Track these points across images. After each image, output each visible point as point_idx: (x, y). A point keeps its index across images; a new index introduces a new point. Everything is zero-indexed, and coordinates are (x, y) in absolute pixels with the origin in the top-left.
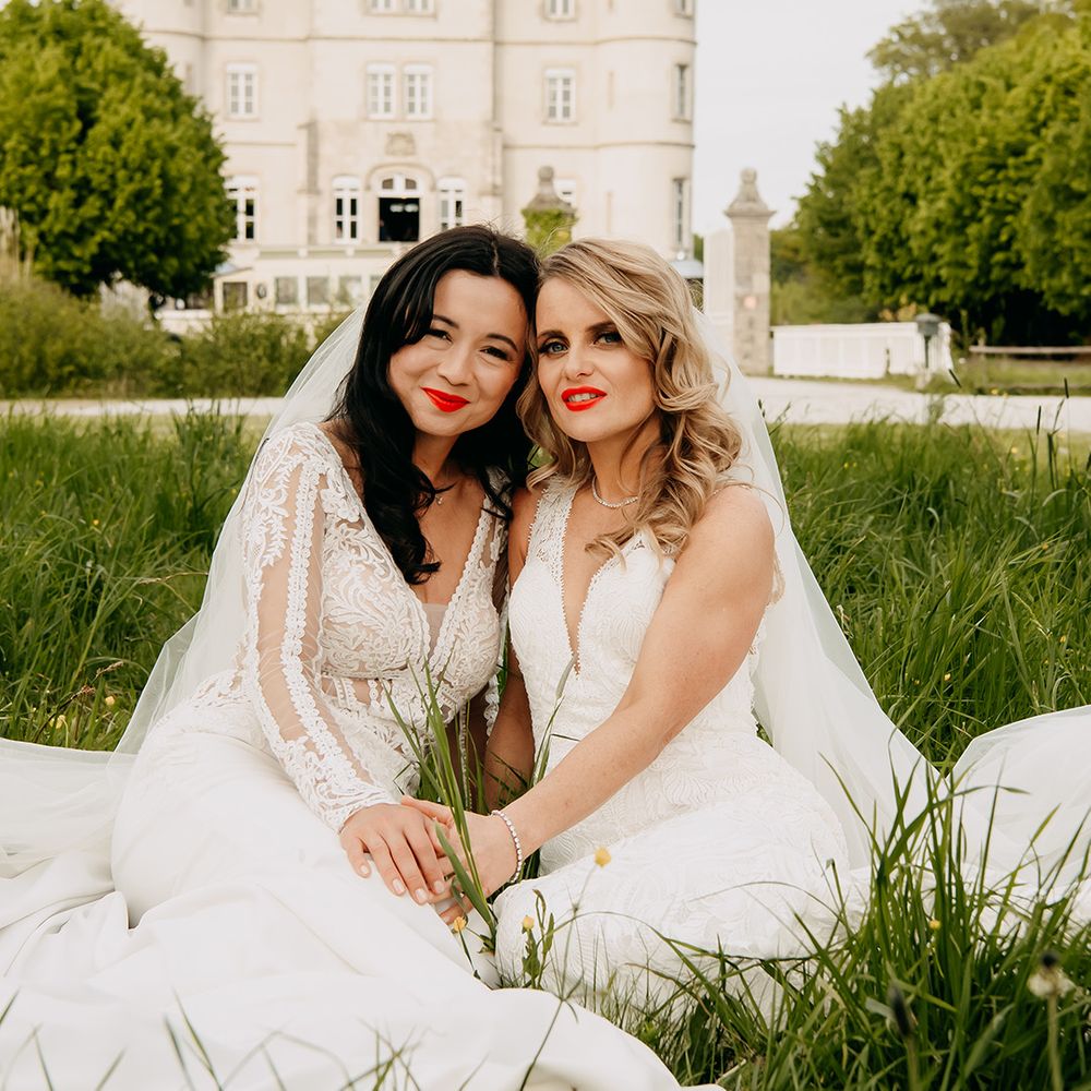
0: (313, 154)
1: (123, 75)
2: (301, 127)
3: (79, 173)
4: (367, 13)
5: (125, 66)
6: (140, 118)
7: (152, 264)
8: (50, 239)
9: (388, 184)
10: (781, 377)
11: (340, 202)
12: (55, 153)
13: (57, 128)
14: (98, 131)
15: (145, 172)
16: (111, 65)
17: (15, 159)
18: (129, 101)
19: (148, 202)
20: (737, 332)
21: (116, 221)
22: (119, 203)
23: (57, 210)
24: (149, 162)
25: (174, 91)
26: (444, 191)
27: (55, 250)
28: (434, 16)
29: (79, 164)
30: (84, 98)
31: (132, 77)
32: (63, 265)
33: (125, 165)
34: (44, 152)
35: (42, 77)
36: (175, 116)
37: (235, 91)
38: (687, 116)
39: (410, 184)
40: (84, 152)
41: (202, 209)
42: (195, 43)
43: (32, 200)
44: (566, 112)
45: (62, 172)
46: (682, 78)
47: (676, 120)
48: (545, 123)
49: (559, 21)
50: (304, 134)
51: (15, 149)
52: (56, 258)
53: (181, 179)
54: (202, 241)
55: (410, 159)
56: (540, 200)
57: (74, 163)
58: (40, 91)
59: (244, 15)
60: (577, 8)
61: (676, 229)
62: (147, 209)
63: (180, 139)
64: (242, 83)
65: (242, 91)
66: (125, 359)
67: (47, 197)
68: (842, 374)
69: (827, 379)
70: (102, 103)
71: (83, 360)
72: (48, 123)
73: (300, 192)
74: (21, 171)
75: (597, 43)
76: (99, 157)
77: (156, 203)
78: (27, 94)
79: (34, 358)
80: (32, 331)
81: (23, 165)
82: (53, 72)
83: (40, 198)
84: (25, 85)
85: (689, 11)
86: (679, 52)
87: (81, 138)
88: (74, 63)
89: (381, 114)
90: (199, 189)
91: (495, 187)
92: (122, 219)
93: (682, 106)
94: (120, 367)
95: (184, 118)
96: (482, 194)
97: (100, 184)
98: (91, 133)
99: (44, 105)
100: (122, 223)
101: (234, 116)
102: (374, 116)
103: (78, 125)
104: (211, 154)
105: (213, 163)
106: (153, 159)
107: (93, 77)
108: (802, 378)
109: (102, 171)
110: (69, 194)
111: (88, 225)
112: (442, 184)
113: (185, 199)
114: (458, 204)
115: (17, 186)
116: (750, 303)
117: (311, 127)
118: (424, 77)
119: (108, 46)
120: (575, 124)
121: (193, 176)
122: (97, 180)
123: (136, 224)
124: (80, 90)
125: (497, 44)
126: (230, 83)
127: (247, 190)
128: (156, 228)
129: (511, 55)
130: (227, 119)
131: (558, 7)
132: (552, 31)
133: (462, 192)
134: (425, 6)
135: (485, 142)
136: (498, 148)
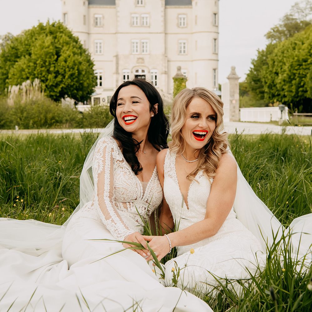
0: (117, 63)
1: (67, 43)
2: (114, 56)
3: (56, 69)
4: (131, 26)
5: (68, 41)
6: (72, 55)
7: (75, 93)
8: (49, 87)
9: (137, 71)
10: (242, 122)
11: (124, 76)
12: (50, 64)
13: (50, 58)
14: (61, 58)
15: (73, 69)
16: (64, 41)
17: (39, 66)
18: (69, 50)
19: (74, 77)
20: (231, 110)
21: (66, 82)
22: (67, 77)
23: (50, 79)
24: (74, 66)
25: (80, 47)
26: (152, 73)
27: (50, 89)
28: (149, 27)
29: (56, 67)
30: (57, 50)
31: (70, 44)
32: (52, 93)
33: (68, 67)
34: (47, 64)
35: (47, 44)
36: (81, 54)
37: (97, 47)
38: (217, 52)
39: (143, 71)
40: (57, 64)
41: (88, 78)
42: (86, 35)
43: (44, 76)
44: (184, 52)
45: (52, 69)
46: (215, 42)
47: (214, 54)
48: (179, 55)
49: (182, 28)
50: (115, 58)
51: (39, 63)
52: (50, 92)
53: (83, 71)
54: (88, 87)
55: (143, 65)
56: (177, 75)
57: (55, 67)
58: (46, 48)
59: (99, 27)
60: (187, 24)
61: (214, 82)
62: (74, 79)
63: (82, 60)
64: (99, 45)
65: (99, 47)
66: (68, 118)
67: (48, 76)
68: (259, 121)
69: (255, 122)
70: (62, 51)
71: (57, 118)
72: (48, 56)
73: (114, 73)
74: (41, 69)
75: (192, 33)
76: (61, 65)
77: (76, 77)
78: (43, 49)
79: (44, 118)
80: (44, 111)
81: (42, 67)
82: (49, 43)
83: (46, 76)
84: (42, 46)
85: (217, 24)
86: (214, 36)
87: (57, 60)
88: (55, 41)
89: (135, 53)
90: (88, 73)
91: (165, 72)
92: (67, 81)
93: (215, 50)
94: (67, 120)
95: (83, 54)
96: (162, 73)
97: (62, 72)
98: (59, 59)
99: (47, 52)
100: (67, 82)
101: (96, 54)
102: (133, 53)
103: (56, 57)
104: (90, 64)
105: (91, 66)
106: (75, 65)
107: (60, 44)
108: (248, 122)
109: (62, 69)
110: (54, 75)
111: (59, 83)
112: (152, 71)
113: (84, 76)
114: (156, 76)
115: (40, 73)
116: (234, 102)
117: (117, 56)
118: (146, 43)
119: (64, 36)
120: (187, 55)
121: (86, 70)
122: (61, 71)
123: (71, 82)
124: (56, 48)
125: (166, 34)
126: (95, 45)
127: (100, 73)
128: (76, 84)
129: (170, 37)
130: (95, 55)
131: (182, 24)
132: (180, 30)
133: (157, 73)
134: (147, 24)
135: (163, 60)
136: (166, 61)
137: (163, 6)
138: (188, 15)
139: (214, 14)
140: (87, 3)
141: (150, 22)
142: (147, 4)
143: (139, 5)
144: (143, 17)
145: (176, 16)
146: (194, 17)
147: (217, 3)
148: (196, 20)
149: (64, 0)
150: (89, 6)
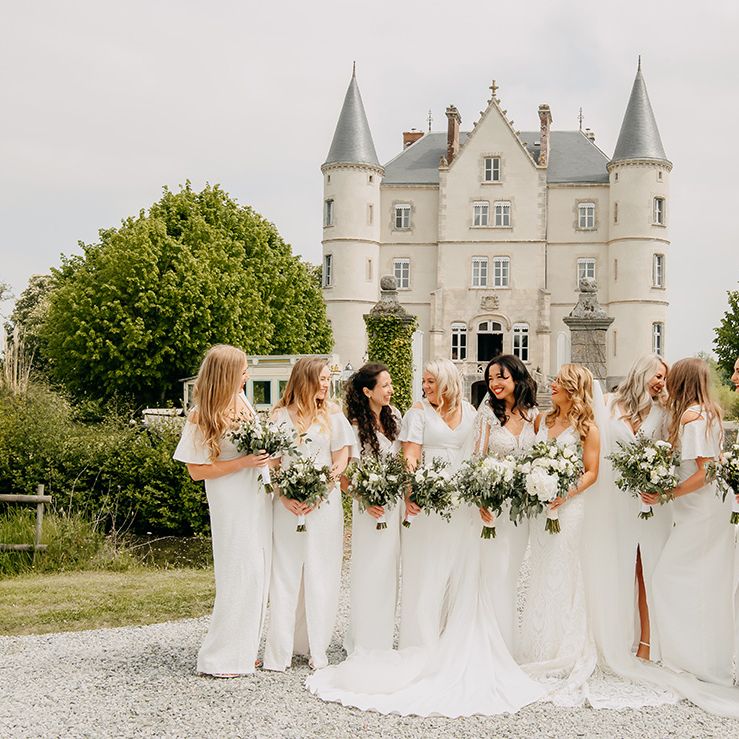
2: (432, 294)
4: (472, 227)
9: (483, 326)
26: (517, 331)
28: (511, 229)
37: (397, 274)
38: (663, 285)
46: (660, 263)
47: (655, 288)
48: (577, 290)
49: (586, 231)
50: (434, 297)
59: (404, 231)
60: (597, 222)
64: (401, 269)
65: (401, 274)
73: (431, 331)
75: (608, 243)
85: (663, 223)
86: (656, 247)
89: (479, 286)
91: (546, 328)
93: (659, 279)
96: (538, 332)
102: (475, 287)
112: (515, 326)
114: (525, 339)
117: (438, 294)
118: (504, 264)
125: (548, 244)
126: (395, 269)
131: (585, 223)
132: (581, 237)
133: (526, 331)
134: (506, 223)
135: (541, 302)
136: (547, 305)
137: (541, 184)
138: (600, 202)
139: (656, 198)
140: (378, 179)
141: (514, 218)
142: (507, 178)
143: (489, 182)
144: (499, 208)
145: (573, 204)
146: (612, 206)
147: (663, 176)
148: (616, 213)
149: (328, 173)
150: (382, 184)
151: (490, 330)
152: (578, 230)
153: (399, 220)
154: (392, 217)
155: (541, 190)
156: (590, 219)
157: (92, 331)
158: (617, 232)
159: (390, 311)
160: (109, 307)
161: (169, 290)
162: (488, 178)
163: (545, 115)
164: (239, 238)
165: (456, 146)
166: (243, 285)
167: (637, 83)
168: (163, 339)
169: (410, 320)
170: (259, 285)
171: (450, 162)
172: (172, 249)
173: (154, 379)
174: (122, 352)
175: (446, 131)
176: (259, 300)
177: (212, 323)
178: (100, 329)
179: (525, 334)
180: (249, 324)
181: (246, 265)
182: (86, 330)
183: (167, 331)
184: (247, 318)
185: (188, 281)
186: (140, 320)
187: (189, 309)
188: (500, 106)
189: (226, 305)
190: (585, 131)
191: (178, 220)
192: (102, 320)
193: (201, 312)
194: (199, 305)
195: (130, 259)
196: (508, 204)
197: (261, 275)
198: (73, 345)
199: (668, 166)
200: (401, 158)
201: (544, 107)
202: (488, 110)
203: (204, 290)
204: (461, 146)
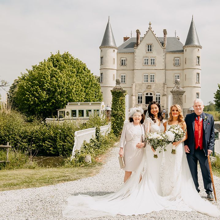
0: (134, 89)
4: (144, 65)
9: (147, 94)
46: (198, 76)
47: (197, 83)
48: (174, 83)
49: (177, 66)
50: (133, 86)
55: (150, 90)
59: (124, 66)
60: (180, 64)
65: (123, 79)
73: (132, 96)
75: (183, 70)
85: (199, 64)
86: (197, 71)
89: (146, 82)
91: (165, 94)
93: (198, 80)
96: (163, 96)
101: (122, 83)
112: (156, 94)
118: (153, 76)
125: (166, 70)
126: (121, 77)
131: (177, 64)
132: (176, 68)
133: (159, 95)
134: (154, 64)
135: (164, 87)
136: (166, 88)
137: (164, 52)
138: (181, 58)
139: (197, 57)
140: (116, 51)
141: (156, 62)
142: (154, 51)
143: (148, 52)
144: (152, 59)
145: (173, 58)
146: (184, 59)
147: (199, 50)
148: (186, 61)
149: (102, 49)
150: (117, 52)
151: (149, 95)
152: (174, 66)
153: (122, 63)
154: (120, 62)
155: (164, 54)
156: (178, 63)
157: (31, 95)
158: (186, 66)
159: (118, 89)
160: (36, 88)
161: (53, 83)
162: (148, 51)
163: (165, 32)
164: (75, 68)
165: (139, 41)
166: (76, 82)
167: (192, 23)
168: (52, 98)
169: (124, 92)
170: (81, 82)
171: (137, 46)
172: (54, 71)
173: (49, 109)
174: (40, 101)
175: (136, 37)
176: (80, 86)
177: (66, 93)
178: (33, 95)
179: (159, 96)
180: (77, 93)
181: (77, 76)
182: (29, 95)
183: (53, 95)
184: (77, 92)
185: (59, 80)
186: (45, 92)
187: (60, 89)
188: (152, 29)
189: (71, 88)
190: (177, 37)
191: (56, 62)
192: (34, 92)
193: (63, 89)
194: (63, 87)
195: (41, 74)
196: (154, 58)
197: (81, 79)
198: (25, 100)
199: (200, 47)
200: (123, 45)
201: (165, 30)
202: (148, 31)
203: (64, 83)
204: (141, 41)
